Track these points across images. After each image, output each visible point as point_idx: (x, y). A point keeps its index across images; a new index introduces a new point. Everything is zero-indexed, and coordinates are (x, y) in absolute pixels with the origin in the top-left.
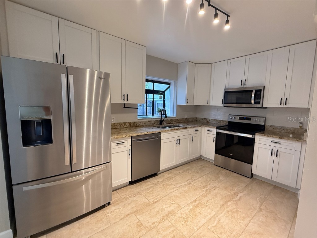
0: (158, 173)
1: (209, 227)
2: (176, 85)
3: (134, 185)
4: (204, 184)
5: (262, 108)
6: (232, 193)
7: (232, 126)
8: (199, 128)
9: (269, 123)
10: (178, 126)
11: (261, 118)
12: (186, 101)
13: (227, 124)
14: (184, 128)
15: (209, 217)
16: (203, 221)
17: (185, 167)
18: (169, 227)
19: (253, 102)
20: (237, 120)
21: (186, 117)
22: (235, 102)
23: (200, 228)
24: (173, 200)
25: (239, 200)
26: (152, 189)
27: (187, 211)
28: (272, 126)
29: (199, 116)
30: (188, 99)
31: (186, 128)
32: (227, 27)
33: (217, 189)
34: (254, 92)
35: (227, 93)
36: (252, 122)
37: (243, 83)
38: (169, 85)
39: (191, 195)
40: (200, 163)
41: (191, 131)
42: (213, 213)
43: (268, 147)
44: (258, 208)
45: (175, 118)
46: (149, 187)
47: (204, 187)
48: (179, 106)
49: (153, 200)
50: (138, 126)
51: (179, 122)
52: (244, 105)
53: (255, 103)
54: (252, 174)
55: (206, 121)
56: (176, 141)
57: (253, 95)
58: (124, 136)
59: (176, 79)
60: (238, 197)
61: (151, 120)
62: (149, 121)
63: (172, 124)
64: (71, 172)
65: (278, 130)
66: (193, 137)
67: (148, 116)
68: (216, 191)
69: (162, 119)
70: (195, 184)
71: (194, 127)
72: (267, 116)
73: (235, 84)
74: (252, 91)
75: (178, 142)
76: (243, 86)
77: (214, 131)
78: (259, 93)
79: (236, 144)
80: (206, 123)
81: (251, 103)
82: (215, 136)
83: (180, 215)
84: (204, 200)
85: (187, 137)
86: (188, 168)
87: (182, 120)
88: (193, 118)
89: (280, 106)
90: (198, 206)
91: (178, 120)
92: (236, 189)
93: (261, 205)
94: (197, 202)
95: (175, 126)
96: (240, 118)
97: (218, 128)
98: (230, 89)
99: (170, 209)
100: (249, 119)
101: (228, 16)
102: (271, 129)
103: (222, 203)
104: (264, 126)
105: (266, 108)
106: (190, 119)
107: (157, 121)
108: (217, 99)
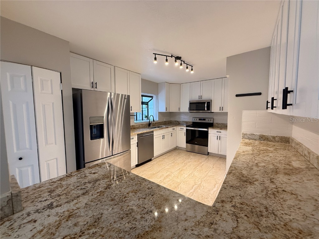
0: (152, 159)
1: (190, 177)
2: (157, 98)
3: (139, 167)
4: (182, 161)
5: (211, 112)
6: (199, 163)
7: (195, 124)
8: (175, 128)
9: (215, 122)
10: (162, 127)
11: (211, 119)
12: (165, 109)
13: (192, 124)
14: (166, 128)
15: (189, 174)
16: (186, 176)
17: (168, 154)
18: (169, 181)
19: (206, 109)
20: (198, 121)
21: (165, 120)
22: (195, 109)
23: (185, 178)
24: (167, 170)
25: (202, 165)
26: (152, 167)
27: (177, 173)
28: (217, 123)
29: (172, 119)
30: (166, 108)
31: (168, 127)
32: (192, 72)
33: (190, 162)
34: (206, 103)
35: (191, 104)
36: (206, 121)
37: (200, 98)
38: (152, 98)
39: (177, 167)
40: (177, 151)
41: (170, 129)
42: (190, 172)
43: (215, 135)
44: (212, 167)
45: (158, 122)
46: (149, 167)
47: (183, 163)
48: (160, 113)
49: (155, 172)
50: (135, 128)
51: (160, 124)
52: (201, 111)
53: (207, 110)
54: (208, 153)
55: (178, 123)
56: (162, 137)
57: (206, 105)
58: (134, 134)
59: (157, 94)
60: (202, 164)
61: (143, 123)
62: (142, 125)
63: (157, 126)
64: (112, 155)
65: (220, 125)
66: (172, 134)
67: (137, 121)
68: (190, 163)
69: (150, 123)
70: (177, 162)
71: (172, 127)
72: (214, 118)
73: (195, 98)
74: (205, 103)
75: (163, 137)
76: (200, 99)
77: (185, 128)
78: (209, 104)
79: (198, 137)
80: (178, 124)
81: (205, 110)
82: (185, 132)
83: (173, 176)
84: (185, 168)
85: (168, 133)
86: (170, 154)
87: (162, 123)
88: (169, 121)
89: (220, 111)
90: (182, 170)
91: (159, 123)
92: (200, 161)
93: (214, 165)
94: (181, 169)
95: (158, 127)
96: (200, 120)
97: (187, 126)
98: (193, 101)
99: (167, 174)
100: (204, 120)
101: (192, 66)
102: (217, 125)
103: (194, 167)
104: (213, 123)
105: (213, 112)
106: (167, 122)
107: (147, 124)
108: (185, 108)
